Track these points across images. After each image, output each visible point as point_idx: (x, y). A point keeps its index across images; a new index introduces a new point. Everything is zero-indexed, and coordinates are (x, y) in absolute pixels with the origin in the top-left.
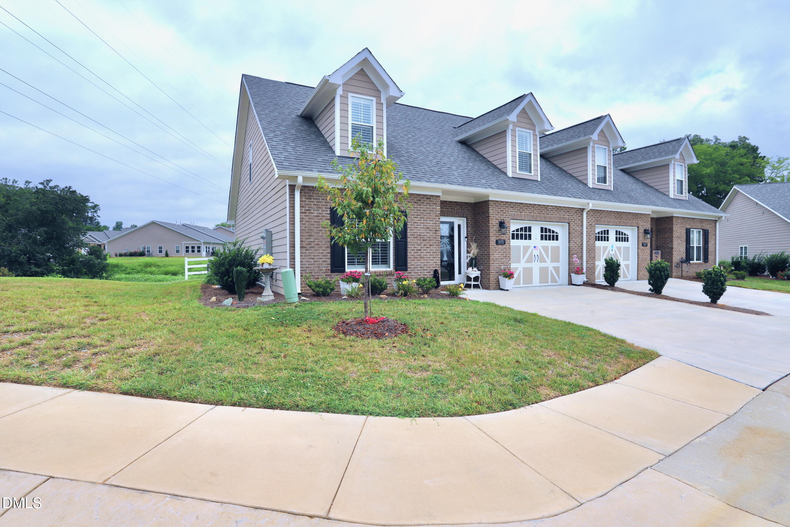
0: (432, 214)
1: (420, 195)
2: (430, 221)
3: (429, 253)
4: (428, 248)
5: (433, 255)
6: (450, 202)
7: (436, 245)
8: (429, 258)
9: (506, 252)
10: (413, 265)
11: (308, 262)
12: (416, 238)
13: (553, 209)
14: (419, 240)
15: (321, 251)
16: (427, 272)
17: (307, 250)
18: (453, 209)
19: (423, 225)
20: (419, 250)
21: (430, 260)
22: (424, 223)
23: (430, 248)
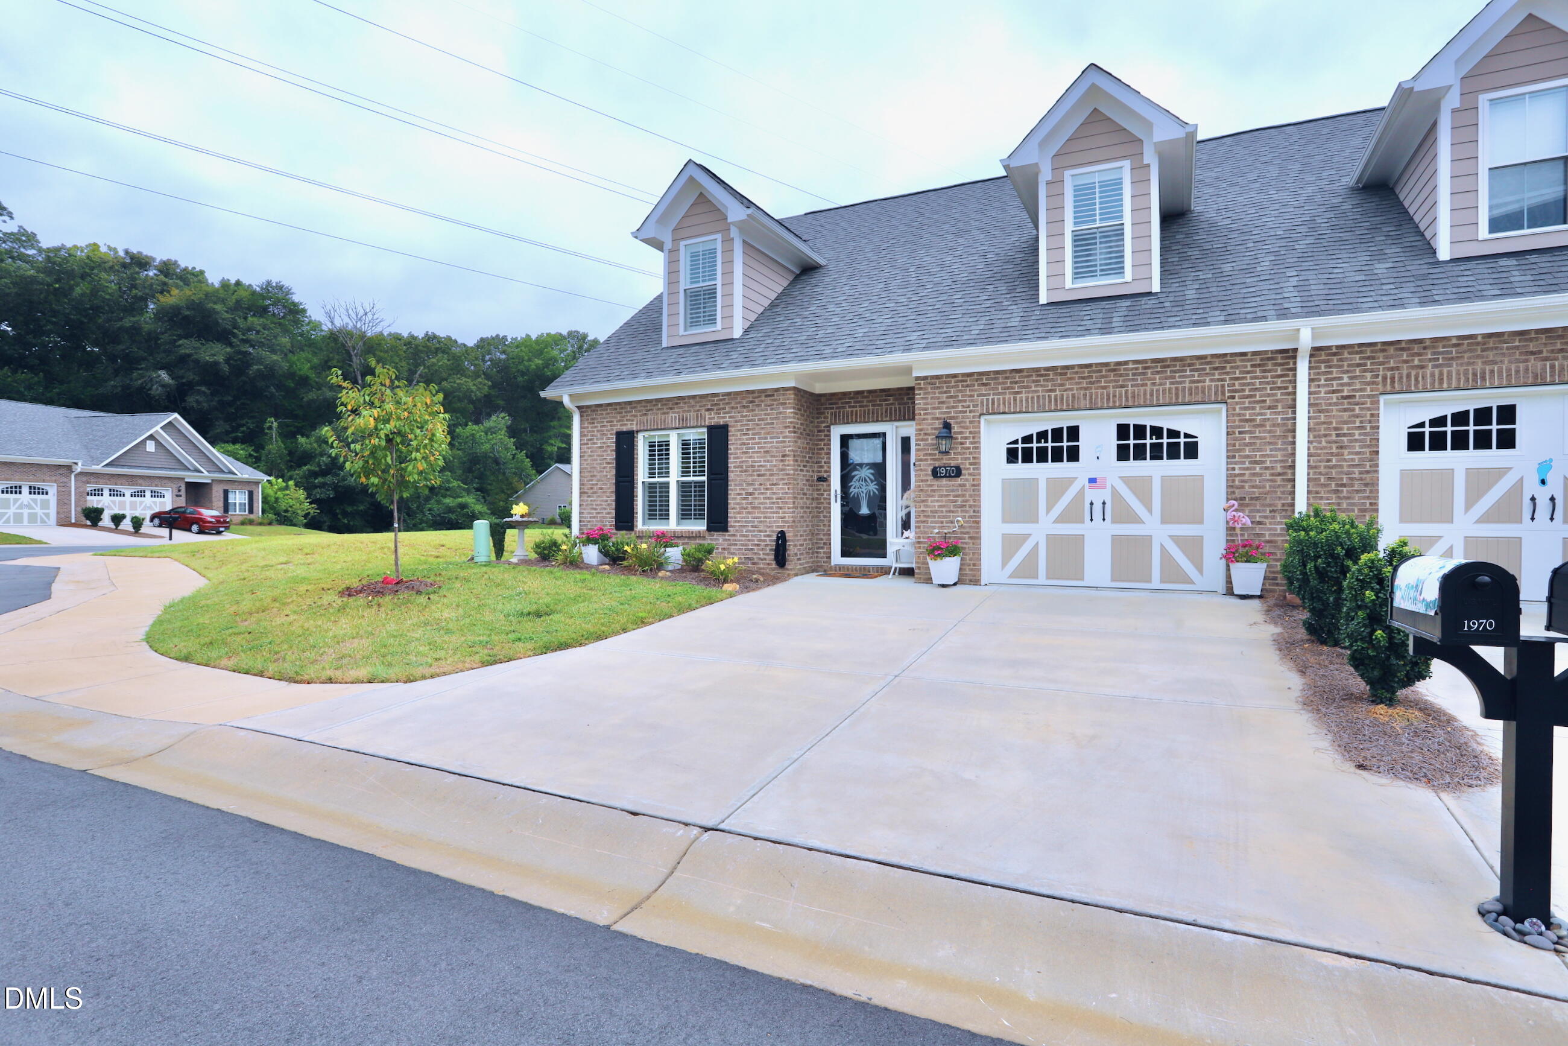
0: (777, 424)
1: (753, 392)
2: (771, 438)
3: (769, 498)
4: (767, 489)
5: (778, 503)
6: (870, 392)
7: (784, 484)
8: (769, 508)
9: (963, 496)
10: (739, 522)
11: (590, 513)
12: (746, 471)
13: (1145, 368)
14: (751, 475)
15: (605, 499)
16: (765, 536)
17: (589, 497)
18: (879, 405)
19: (758, 448)
20: (751, 494)
21: (771, 513)
22: (759, 443)
23: (772, 489)
